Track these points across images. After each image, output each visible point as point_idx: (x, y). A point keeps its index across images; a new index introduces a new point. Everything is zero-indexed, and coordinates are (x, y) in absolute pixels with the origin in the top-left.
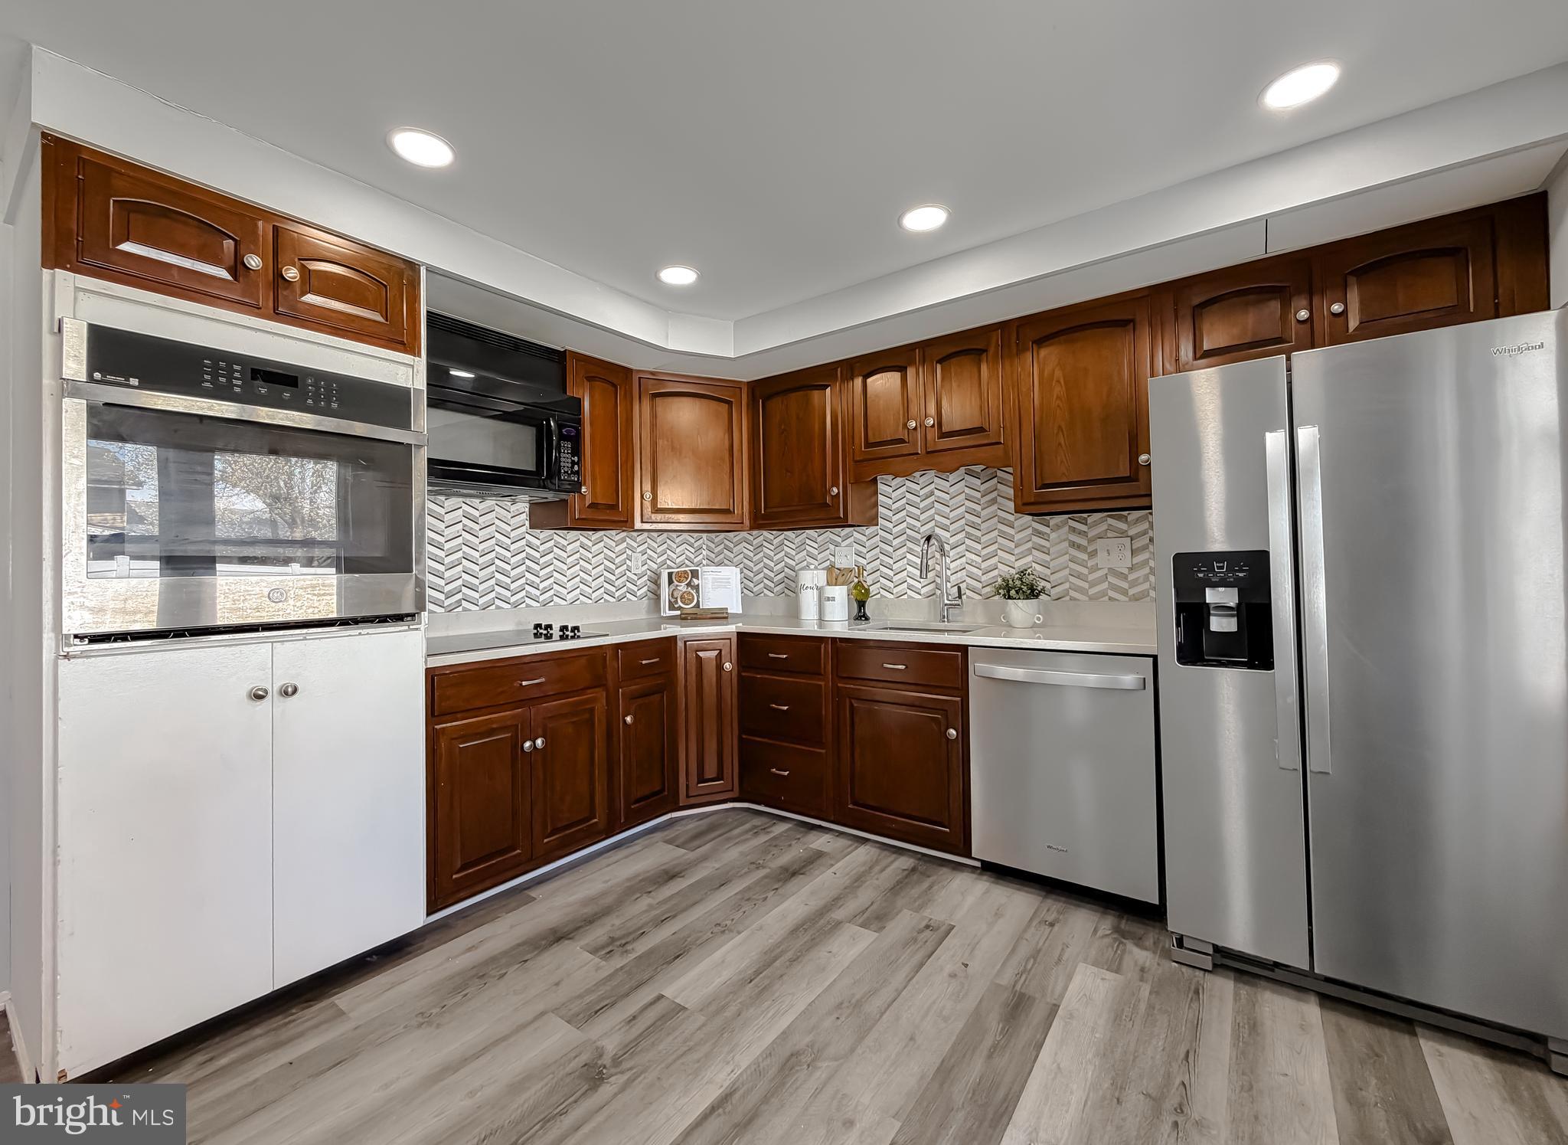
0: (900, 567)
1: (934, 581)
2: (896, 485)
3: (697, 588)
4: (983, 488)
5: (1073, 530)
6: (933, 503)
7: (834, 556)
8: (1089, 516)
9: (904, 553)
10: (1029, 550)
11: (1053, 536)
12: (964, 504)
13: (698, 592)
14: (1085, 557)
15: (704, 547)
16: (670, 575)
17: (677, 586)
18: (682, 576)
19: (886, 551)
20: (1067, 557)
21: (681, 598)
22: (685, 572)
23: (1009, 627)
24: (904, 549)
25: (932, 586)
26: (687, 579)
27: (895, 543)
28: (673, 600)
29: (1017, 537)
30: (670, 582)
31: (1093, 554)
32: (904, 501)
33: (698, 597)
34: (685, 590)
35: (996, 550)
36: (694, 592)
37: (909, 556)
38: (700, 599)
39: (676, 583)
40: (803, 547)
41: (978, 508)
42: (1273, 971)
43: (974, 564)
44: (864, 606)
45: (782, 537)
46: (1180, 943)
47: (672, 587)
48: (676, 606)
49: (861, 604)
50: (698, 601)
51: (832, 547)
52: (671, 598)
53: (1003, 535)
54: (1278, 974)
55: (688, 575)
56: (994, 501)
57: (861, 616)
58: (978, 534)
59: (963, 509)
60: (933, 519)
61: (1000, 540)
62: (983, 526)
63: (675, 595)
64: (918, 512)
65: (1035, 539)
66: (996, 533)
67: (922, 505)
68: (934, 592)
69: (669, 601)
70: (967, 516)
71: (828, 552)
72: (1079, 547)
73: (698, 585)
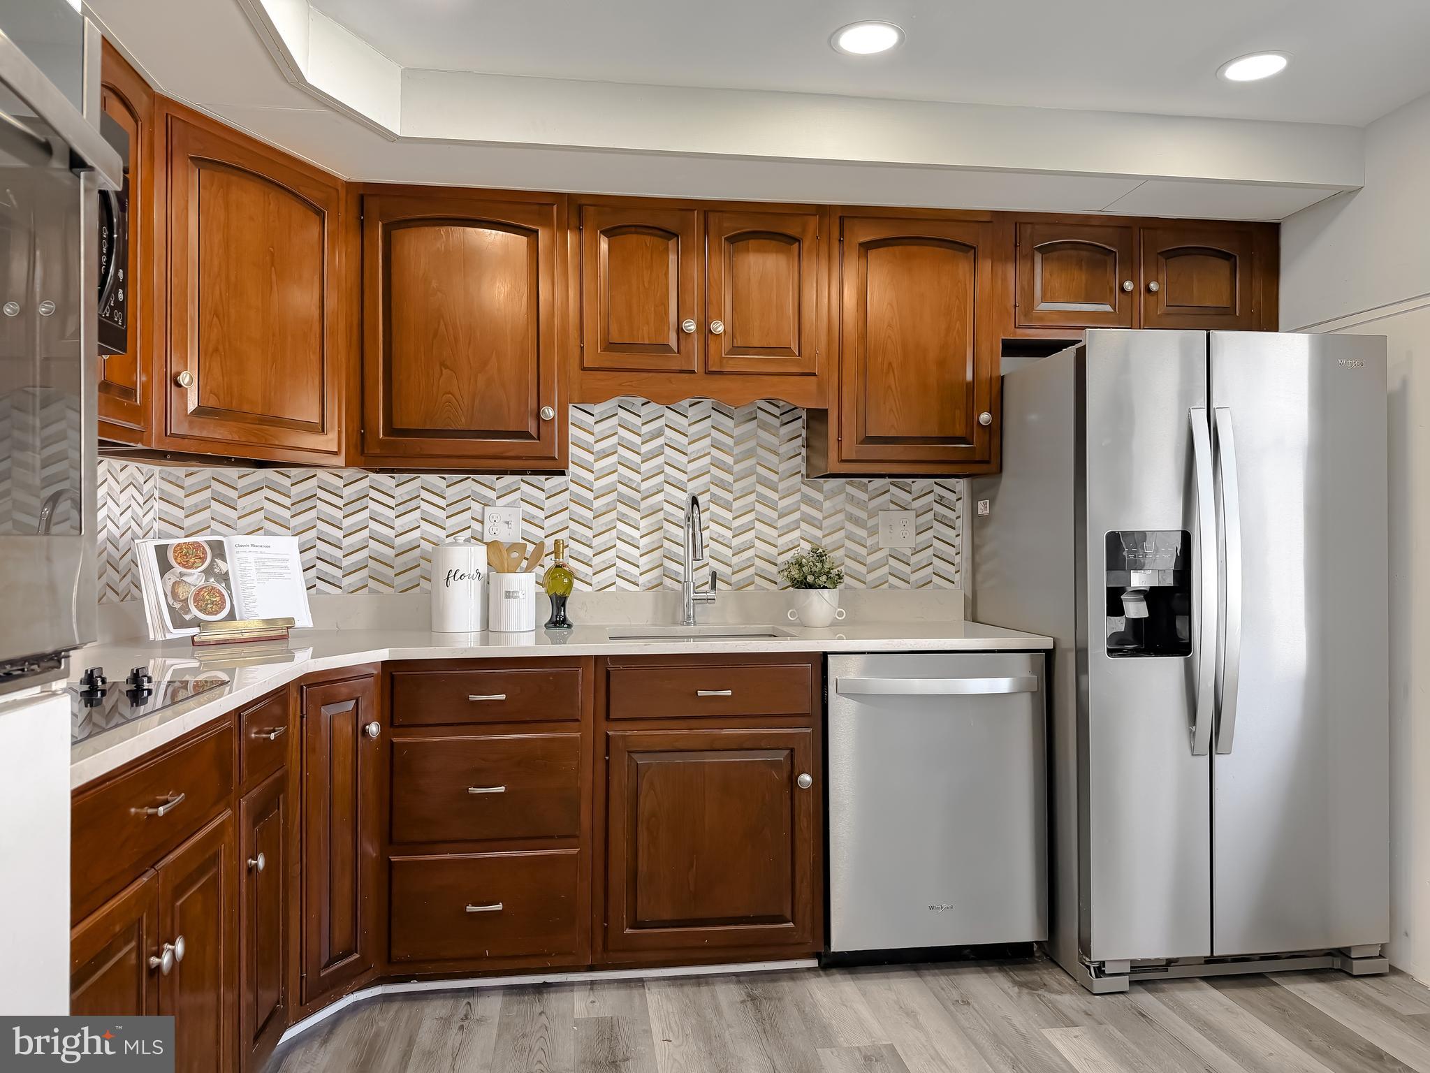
0: (605, 543)
1: (661, 565)
2: (601, 413)
3: (225, 578)
4: (737, 432)
5: (851, 498)
6: (662, 446)
7: (482, 522)
8: (869, 482)
9: (612, 521)
10: (797, 522)
11: (827, 505)
12: (709, 453)
13: (228, 587)
14: (863, 533)
15: (157, 495)
16: (161, 551)
17: (182, 574)
18: (189, 555)
19: (582, 517)
20: (842, 533)
21: (195, 601)
22: (197, 546)
23: (804, 627)
24: (613, 515)
25: (657, 572)
26: (203, 559)
27: (597, 504)
28: (177, 606)
29: (783, 504)
30: (165, 567)
31: (873, 532)
32: (614, 440)
33: (230, 596)
34: (202, 583)
35: (752, 522)
36: (221, 587)
37: (620, 526)
38: (235, 603)
39: (178, 569)
40: (413, 504)
41: (729, 460)
42: (1167, 970)
43: (720, 539)
44: (564, 605)
45: (365, 483)
46: (1100, 971)
47: (171, 577)
48: (187, 617)
49: (560, 602)
50: (232, 606)
51: (476, 507)
52: (171, 601)
53: (762, 500)
54: (1173, 972)
55: (204, 553)
56: (750, 454)
57: (559, 622)
58: (729, 497)
59: (707, 460)
60: (663, 472)
61: (759, 507)
62: (737, 487)
63: (181, 591)
64: (638, 459)
65: (804, 508)
66: (753, 497)
67: (645, 449)
68: (658, 582)
69: (169, 607)
70: (714, 470)
71: (467, 515)
72: (856, 521)
73: (227, 573)
